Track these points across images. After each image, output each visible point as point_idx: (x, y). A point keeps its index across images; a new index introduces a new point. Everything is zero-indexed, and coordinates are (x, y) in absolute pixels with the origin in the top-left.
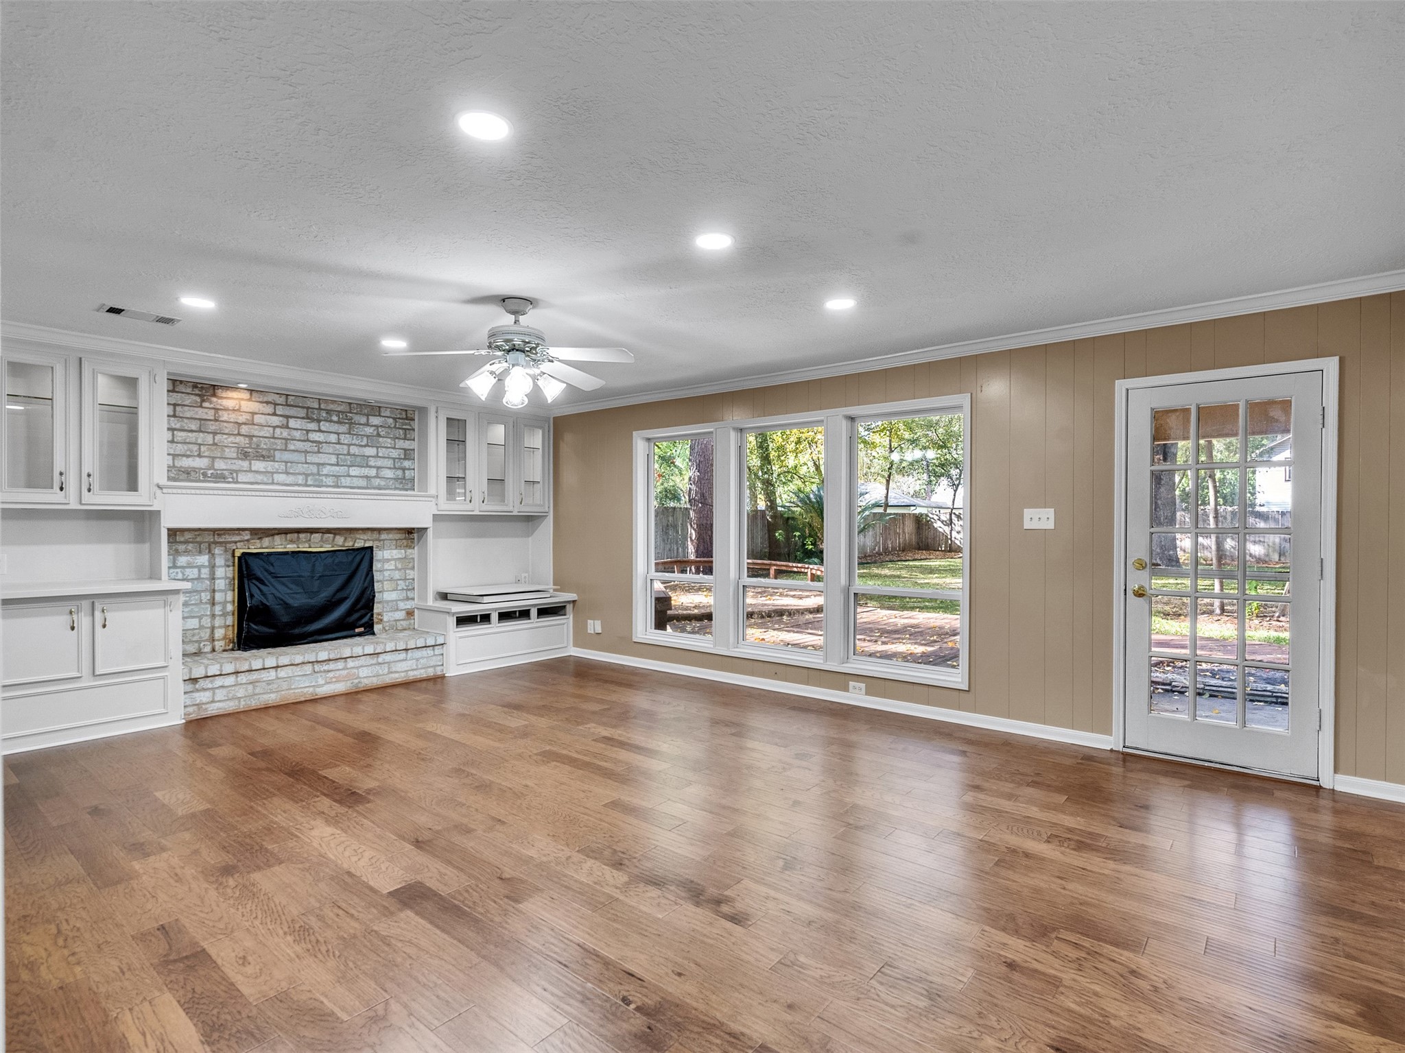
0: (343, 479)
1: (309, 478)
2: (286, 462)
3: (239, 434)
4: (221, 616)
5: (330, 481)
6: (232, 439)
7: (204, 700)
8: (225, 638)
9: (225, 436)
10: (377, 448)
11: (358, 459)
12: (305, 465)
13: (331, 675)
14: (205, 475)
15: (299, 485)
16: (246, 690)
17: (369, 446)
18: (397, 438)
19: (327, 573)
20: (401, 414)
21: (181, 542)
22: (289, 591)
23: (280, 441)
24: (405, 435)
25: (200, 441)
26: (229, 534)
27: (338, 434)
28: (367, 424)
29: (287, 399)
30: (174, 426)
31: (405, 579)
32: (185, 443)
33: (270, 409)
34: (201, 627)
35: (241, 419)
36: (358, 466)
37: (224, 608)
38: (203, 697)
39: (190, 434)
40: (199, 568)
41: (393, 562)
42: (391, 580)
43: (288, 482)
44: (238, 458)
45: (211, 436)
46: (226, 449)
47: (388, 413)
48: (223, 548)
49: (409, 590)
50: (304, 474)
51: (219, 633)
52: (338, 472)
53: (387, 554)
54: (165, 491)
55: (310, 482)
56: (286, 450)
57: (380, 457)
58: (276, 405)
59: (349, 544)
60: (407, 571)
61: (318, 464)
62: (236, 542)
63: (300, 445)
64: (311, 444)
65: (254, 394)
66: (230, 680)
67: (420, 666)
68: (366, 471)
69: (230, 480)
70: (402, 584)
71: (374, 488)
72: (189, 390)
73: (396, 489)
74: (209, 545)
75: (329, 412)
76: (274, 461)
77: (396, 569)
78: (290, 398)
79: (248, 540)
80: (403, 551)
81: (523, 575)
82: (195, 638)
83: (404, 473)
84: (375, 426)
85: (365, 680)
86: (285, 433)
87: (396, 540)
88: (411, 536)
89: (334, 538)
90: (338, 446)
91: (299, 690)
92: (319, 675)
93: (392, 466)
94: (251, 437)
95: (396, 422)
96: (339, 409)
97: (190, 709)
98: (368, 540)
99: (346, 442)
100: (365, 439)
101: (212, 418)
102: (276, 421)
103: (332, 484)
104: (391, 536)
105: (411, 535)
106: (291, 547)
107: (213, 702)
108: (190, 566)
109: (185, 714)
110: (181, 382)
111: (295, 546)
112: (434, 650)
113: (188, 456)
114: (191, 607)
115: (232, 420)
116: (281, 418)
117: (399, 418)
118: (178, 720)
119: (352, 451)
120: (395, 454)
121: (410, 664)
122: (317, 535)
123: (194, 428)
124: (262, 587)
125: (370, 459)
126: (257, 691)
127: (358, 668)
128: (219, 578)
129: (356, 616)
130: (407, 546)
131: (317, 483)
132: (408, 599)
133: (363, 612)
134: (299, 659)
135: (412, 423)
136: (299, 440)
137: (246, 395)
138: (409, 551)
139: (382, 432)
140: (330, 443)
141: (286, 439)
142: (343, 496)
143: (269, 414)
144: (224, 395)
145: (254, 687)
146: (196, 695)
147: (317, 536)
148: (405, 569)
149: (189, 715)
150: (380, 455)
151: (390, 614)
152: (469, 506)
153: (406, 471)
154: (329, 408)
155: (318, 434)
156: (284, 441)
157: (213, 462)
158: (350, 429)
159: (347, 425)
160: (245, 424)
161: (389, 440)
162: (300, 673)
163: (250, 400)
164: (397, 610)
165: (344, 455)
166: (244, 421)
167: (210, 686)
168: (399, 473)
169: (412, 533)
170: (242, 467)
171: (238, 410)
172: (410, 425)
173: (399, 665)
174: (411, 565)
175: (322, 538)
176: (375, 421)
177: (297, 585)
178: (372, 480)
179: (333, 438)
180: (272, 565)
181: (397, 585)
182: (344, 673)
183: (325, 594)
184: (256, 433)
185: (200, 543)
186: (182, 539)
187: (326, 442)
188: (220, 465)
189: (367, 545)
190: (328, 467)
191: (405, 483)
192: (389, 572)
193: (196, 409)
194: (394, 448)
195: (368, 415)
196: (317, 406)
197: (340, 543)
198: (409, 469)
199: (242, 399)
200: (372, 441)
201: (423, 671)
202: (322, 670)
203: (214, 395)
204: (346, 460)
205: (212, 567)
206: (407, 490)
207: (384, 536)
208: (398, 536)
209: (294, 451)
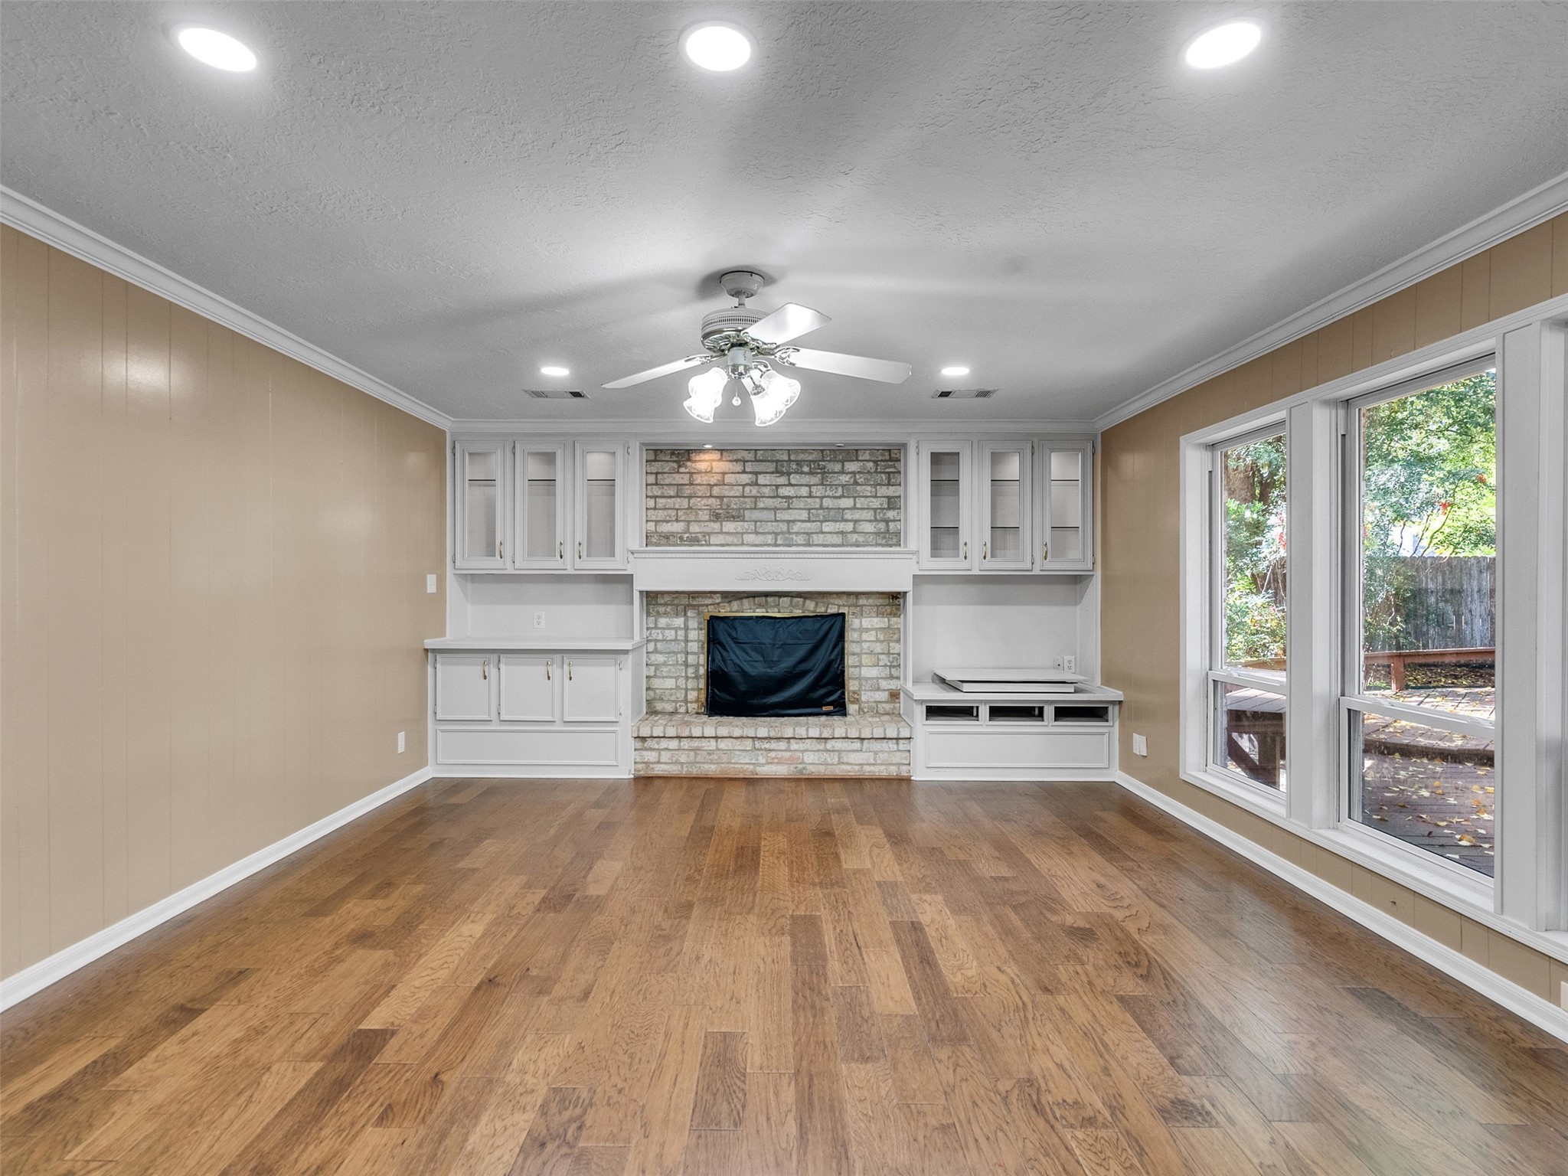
0: (815, 537)
1: (779, 537)
2: (756, 522)
3: (711, 496)
4: (693, 678)
5: (800, 539)
6: (704, 501)
7: (652, 760)
8: (697, 701)
9: (699, 499)
10: (855, 498)
11: (832, 513)
12: (774, 524)
13: (773, 754)
14: (681, 539)
15: (769, 545)
16: (688, 757)
17: (845, 497)
18: (879, 484)
19: (790, 641)
20: (883, 455)
21: (661, 604)
22: (749, 659)
23: (749, 499)
24: (889, 480)
25: (677, 506)
26: (702, 597)
27: (809, 486)
28: (842, 472)
29: (756, 454)
30: (656, 494)
31: (889, 654)
32: (665, 509)
33: (739, 467)
34: (678, 688)
35: (713, 481)
36: (832, 521)
37: (697, 671)
38: (651, 756)
39: (669, 500)
40: (676, 629)
41: (873, 633)
42: (871, 653)
43: (757, 543)
44: (710, 521)
45: (687, 500)
46: (700, 513)
47: (867, 456)
48: (696, 611)
49: (894, 667)
50: (773, 533)
51: (692, 696)
52: (810, 529)
53: (866, 622)
54: (636, 555)
55: (779, 542)
56: (755, 508)
57: (858, 509)
58: (745, 461)
59: (821, 610)
60: (891, 644)
61: (789, 522)
62: (707, 605)
63: (769, 502)
64: (780, 500)
65: (724, 454)
66: (674, 744)
67: (879, 762)
68: (841, 526)
69: (704, 542)
70: (884, 659)
71: (851, 545)
72: (668, 458)
73: (877, 545)
74: (685, 608)
75: (799, 463)
76: (744, 521)
77: (878, 640)
78: (759, 453)
79: (718, 604)
80: (886, 619)
81: (1067, 658)
82: (673, 698)
83: (888, 526)
84: (851, 473)
85: (811, 767)
86: (754, 491)
87: (878, 606)
88: (896, 602)
89: (804, 602)
90: (809, 500)
91: (740, 766)
92: (759, 753)
93: (873, 518)
94: (721, 498)
95: (877, 465)
96: (810, 458)
97: (640, 766)
98: (844, 605)
99: (818, 494)
100: (840, 489)
101: (688, 482)
102: (745, 478)
103: (802, 543)
104: (871, 601)
105: (894, 600)
106: (760, 612)
107: (659, 762)
108: (668, 627)
109: (635, 770)
110: (661, 451)
111: (764, 610)
112: (897, 744)
113: (667, 522)
114: (669, 667)
115: (705, 483)
116: (750, 476)
117: (881, 461)
118: (628, 775)
119: (825, 505)
120: (875, 503)
121: (867, 757)
122: (785, 599)
123: (672, 493)
124: (724, 653)
125: (846, 511)
126: (699, 759)
127: (803, 751)
128: (692, 641)
129: (821, 692)
130: (891, 614)
131: (787, 542)
132: (891, 677)
133: (830, 688)
134: (737, 732)
135: (897, 464)
136: (768, 497)
137: (716, 456)
138: (894, 620)
139: (860, 479)
140: (800, 497)
141: (756, 497)
142: (801, 556)
143: (738, 473)
144: (697, 458)
145: (696, 755)
146: (645, 753)
147: (785, 601)
148: (889, 642)
149: (639, 771)
150: (858, 506)
151: (869, 693)
152: (965, 564)
153: (890, 524)
154: (799, 458)
155: (788, 488)
156: (753, 499)
157: (688, 526)
158: (822, 479)
159: (819, 475)
160: (716, 485)
161: (869, 488)
162: (740, 748)
163: (721, 460)
164: (878, 689)
165: (817, 509)
166: (715, 482)
167: (656, 746)
168: (882, 526)
169: (897, 598)
170: (714, 529)
171: (710, 472)
172: (895, 467)
173: (853, 755)
174: (896, 636)
175: (791, 602)
176: (851, 467)
177: (757, 652)
178: (849, 535)
179: (804, 491)
180: (735, 629)
181: (879, 660)
182: (787, 754)
183: (787, 664)
184: (727, 493)
185: (677, 606)
186: (662, 602)
187: (797, 497)
188: (695, 528)
189: (841, 611)
190: (799, 524)
191: (890, 537)
192: (868, 644)
193: (674, 475)
194: (875, 497)
195: (843, 462)
196: (786, 458)
197: (811, 608)
198: (894, 521)
199: (714, 460)
200: (848, 491)
201: (882, 768)
202: (763, 747)
203: (689, 460)
204: (818, 515)
205: (686, 629)
206: (891, 546)
207: (862, 601)
208: (880, 601)
209: (763, 509)
